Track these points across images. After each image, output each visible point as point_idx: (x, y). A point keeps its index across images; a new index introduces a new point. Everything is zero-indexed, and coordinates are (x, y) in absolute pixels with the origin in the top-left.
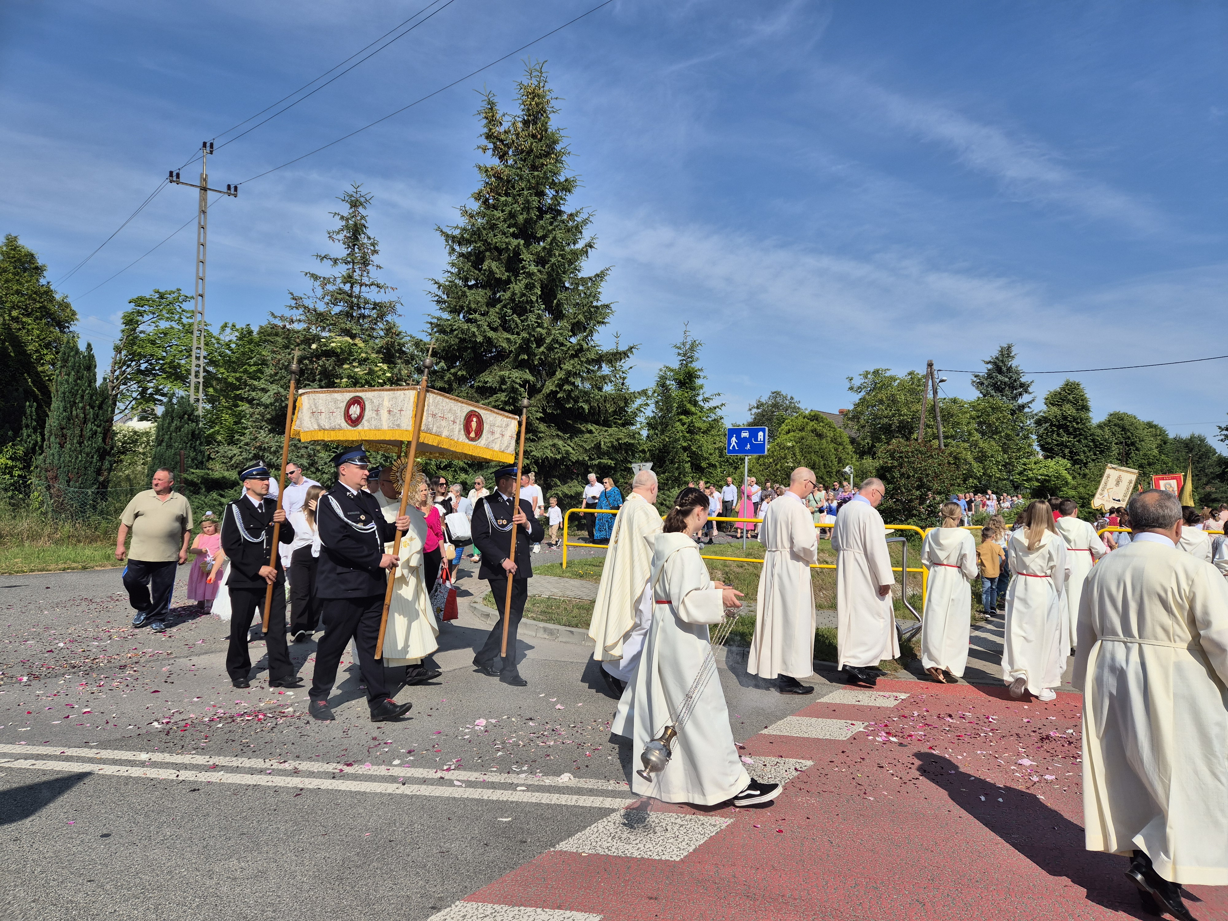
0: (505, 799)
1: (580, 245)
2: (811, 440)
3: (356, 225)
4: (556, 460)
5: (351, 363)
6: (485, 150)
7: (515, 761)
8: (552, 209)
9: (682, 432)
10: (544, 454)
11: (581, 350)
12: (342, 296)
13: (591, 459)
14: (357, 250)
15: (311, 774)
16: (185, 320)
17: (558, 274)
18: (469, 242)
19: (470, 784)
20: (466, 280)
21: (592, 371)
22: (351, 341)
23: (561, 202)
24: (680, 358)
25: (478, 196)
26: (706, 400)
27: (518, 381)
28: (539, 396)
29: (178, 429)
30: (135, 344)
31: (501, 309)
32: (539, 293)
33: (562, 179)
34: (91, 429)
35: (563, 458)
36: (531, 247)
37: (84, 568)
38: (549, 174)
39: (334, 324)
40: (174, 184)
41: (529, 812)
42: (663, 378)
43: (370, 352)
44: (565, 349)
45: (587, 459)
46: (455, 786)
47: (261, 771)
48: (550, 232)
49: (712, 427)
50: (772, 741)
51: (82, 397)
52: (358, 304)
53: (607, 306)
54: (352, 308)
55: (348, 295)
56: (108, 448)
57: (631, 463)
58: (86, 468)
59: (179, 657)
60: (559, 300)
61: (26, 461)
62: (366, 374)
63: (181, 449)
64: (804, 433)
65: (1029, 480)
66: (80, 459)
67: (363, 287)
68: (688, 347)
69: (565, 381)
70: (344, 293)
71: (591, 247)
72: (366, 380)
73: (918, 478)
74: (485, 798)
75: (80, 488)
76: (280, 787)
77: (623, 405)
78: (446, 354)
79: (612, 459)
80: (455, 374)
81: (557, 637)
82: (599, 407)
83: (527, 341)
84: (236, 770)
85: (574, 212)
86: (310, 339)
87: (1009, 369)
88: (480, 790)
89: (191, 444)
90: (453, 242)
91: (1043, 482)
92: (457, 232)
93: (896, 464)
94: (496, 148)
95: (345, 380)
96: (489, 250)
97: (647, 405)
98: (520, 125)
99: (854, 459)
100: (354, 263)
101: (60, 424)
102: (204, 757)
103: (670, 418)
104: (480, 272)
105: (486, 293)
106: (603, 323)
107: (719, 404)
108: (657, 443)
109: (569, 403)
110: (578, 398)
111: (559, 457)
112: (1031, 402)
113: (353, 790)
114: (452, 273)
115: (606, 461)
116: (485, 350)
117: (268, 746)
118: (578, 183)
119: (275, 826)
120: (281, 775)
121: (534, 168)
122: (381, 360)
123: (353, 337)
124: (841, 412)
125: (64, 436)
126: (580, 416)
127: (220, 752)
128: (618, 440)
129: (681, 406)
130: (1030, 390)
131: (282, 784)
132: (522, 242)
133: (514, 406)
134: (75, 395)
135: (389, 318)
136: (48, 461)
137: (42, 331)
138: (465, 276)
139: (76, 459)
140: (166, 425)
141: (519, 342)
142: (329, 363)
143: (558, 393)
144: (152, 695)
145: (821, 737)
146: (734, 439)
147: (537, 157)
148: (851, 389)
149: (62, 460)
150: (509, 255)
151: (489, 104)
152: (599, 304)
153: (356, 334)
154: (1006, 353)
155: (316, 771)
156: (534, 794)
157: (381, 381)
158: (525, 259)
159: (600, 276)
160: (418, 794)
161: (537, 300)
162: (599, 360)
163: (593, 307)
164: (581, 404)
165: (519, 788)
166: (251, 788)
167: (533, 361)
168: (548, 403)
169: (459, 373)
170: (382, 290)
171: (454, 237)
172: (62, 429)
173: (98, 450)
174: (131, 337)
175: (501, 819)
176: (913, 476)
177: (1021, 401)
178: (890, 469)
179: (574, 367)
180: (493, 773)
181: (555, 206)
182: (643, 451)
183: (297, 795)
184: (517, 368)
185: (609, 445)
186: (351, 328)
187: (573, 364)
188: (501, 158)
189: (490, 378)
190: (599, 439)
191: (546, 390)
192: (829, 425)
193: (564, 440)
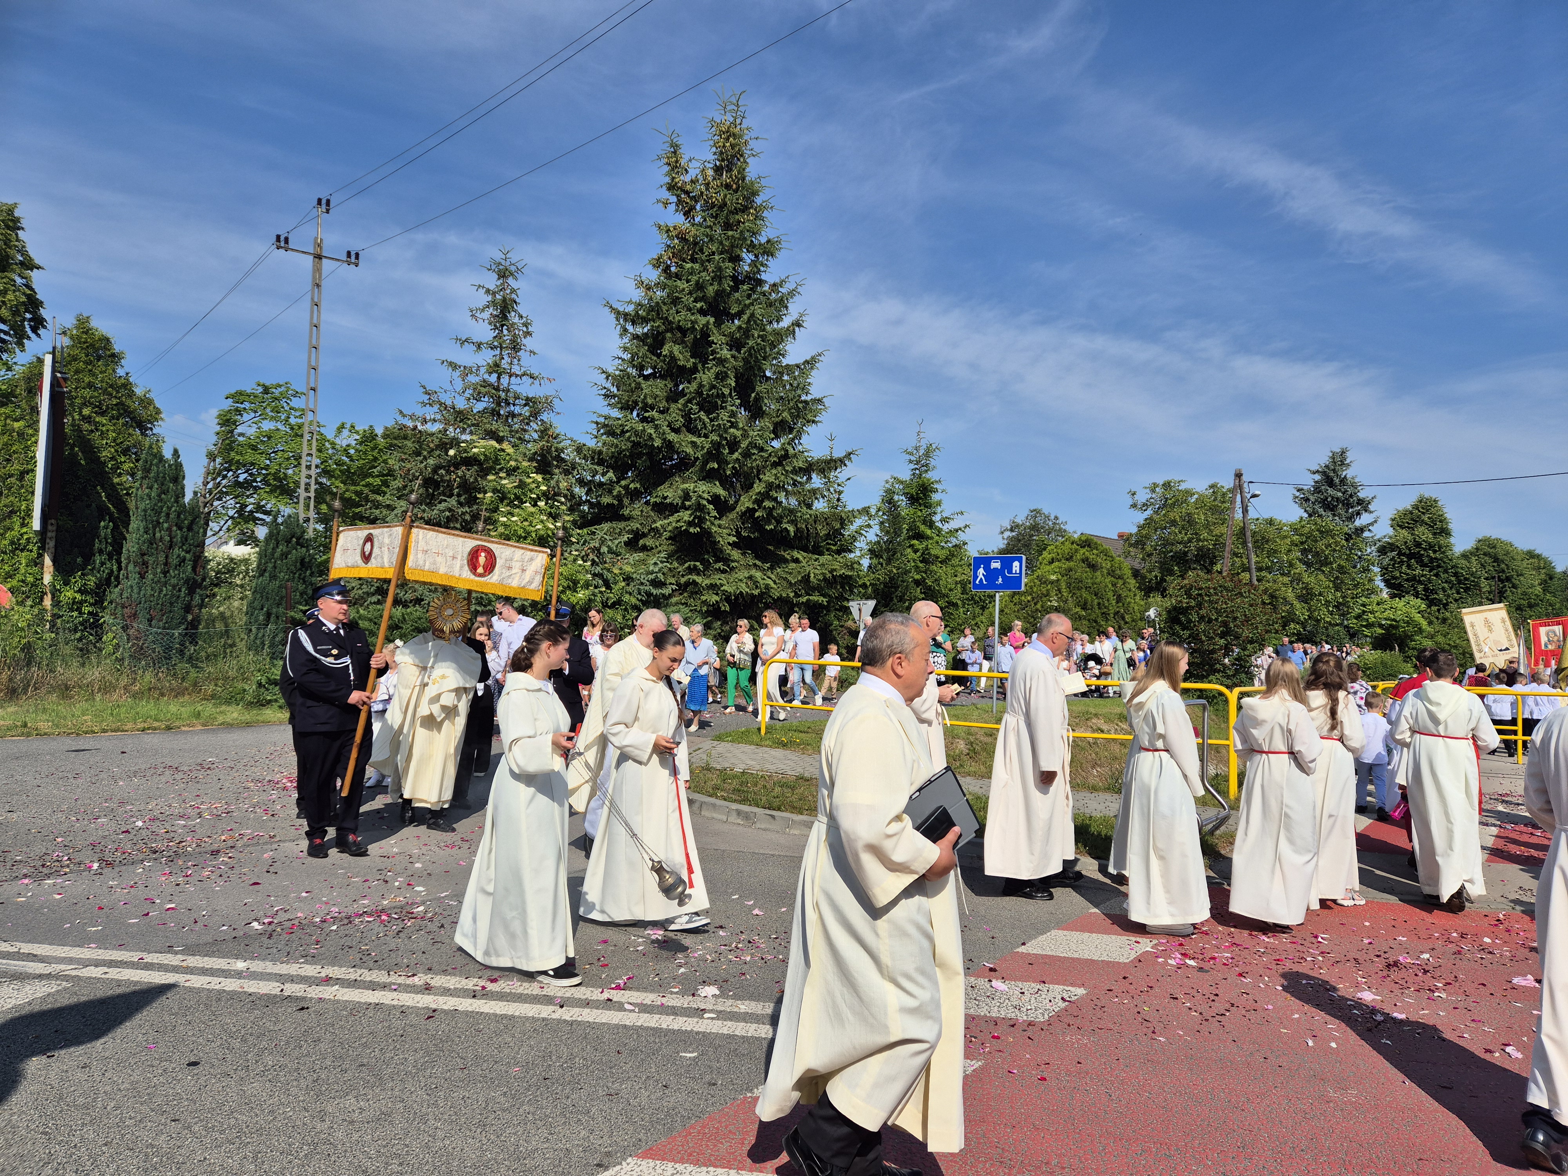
0: (689, 1029)
1: (786, 323)
2: (1082, 572)
3: (504, 300)
4: (753, 596)
5: (497, 473)
6: (666, 204)
7: (701, 981)
8: (750, 278)
9: (914, 560)
10: (738, 588)
11: (786, 456)
12: (486, 390)
13: (797, 595)
14: (505, 332)
15: (447, 992)
16: (293, 421)
17: (757, 360)
18: (645, 320)
19: (644, 1008)
20: (641, 368)
21: (799, 483)
22: (497, 445)
23: (762, 269)
24: (912, 466)
25: (657, 263)
26: (945, 520)
27: (706, 496)
28: (732, 515)
29: (285, 555)
30: (232, 449)
31: (685, 405)
32: (733, 384)
33: (763, 240)
34: (179, 556)
35: (762, 594)
36: (723, 326)
37: (168, 728)
38: (747, 234)
39: (477, 425)
40: (282, 251)
41: (720, 1046)
42: (890, 492)
43: (520, 459)
44: (765, 454)
45: (792, 595)
46: (625, 1010)
47: (384, 987)
48: (747, 306)
49: (953, 555)
50: (1032, 961)
51: (168, 515)
52: (506, 400)
53: (819, 401)
54: (499, 404)
55: (494, 388)
56: (199, 579)
57: (848, 600)
58: (171, 604)
59: (284, 841)
60: (758, 394)
61: (99, 595)
62: (515, 487)
63: (288, 580)
64: (1072, 563)
65: (1369, 626)
66: (164, 592)
67: (513, 378)
68: (922, 452)
69: (766, 496)
70: (489, 385)
71: (799, 325)
72: (515, 494)
73: (1222, 622)
74: (664, 1026)
75: (164, 628)
76: (408, 1007)
77: (838, 526)
78: (616, 462)
79: (824, 596)
80: (626, 488)
81: (754, 823)
82: (807, 529)
83: (717, 446)
84: (354, 984)
85: (778, 281)
86: (447, 444)
87: (1343, 481)
88: (657, 1016)
89: (300, 575)
90: (626, 320)
91: (1388, 628)
92: (630, 309)
93: (1193, 603)
94: (680, 202)
95: (489, 495)
96: (670, 330)
97: (869, 526)
98: (710, 173)
99: (1138, 598)
100: (501, 348)
101: (140, 549)
102: (314, 967)
103: (899, 544)
104: (658, 358)
105: (666, 385)
106: (813, 422)
107: (962, 525)
108: (881, 575)
109: (770, 523)
110: (781, 517)
111: (756, 592)
112: (1372, 524)
113: (498, 1012)
114: (623, 360)
115: (816, 598)
116: (664, 457)
117: (393, 955)
118: (783, 244)
119: (401, 1057)
120: (410, 992)
121: (727, 226)
122: (534, 470)
123: (500, 440)
124: (1121, 536)
125: (145, 564)
126: (784, 541)
127: (334, 961)
128: (831, 571)
129: (912, 528)
130: (1371, 507)
131: (410, 1003)
132: (712, 320)
133: (701, 528)
134: (158, 513)
135: (545, 417)
136: (125, 595)
137: (119, 434)
138: (640, 363)
139: (160, 593)
140: (270, 550)
141: (707, 446)
142: (470, 474)
143: (757, 511)
144: (251, 887)
145: (1095, 958)
146: (981, 571)
147: (732, 212)
148: (1134, 506)
149: (142, 593)
150: (695, 337)
151: (672, 146)
152: (809, 398)
153: (503, 437)
154: (1339, 460)
155: (452, 987)
156: (725, 1023)
157: (534, 496)
158: (715, 341)
159: (811, 363)
160: (579, 1019)
161: (730, 394)
162: (808, 469)
163: (802, 402)
164: (784, 526)
165: (706, 1015)
166: (372, 1007)
167: (724, 471)
168: (743, 523)
169: (632, 486)
170: (537, 382)
171: (626, 315)
172: (143, 555)
173: (187, 581)
174: (227, 442)
175: (684, 1054)
176: (1216, 619)
177: (1358, 523)
178: (1185, 611)
179: (777, 478)
180: (674, 996)
181: (754, 274)
182: (864, 586)
183: (429, 1018)
184: (704, 479)
185: (821, 578)
186: (497, 429)
187: (776, 475)
188: (686, 214)
189: (670, 492)
190: (808, 569)
191: (741, 508)
192: (1106, 553)
193: (763, 570)
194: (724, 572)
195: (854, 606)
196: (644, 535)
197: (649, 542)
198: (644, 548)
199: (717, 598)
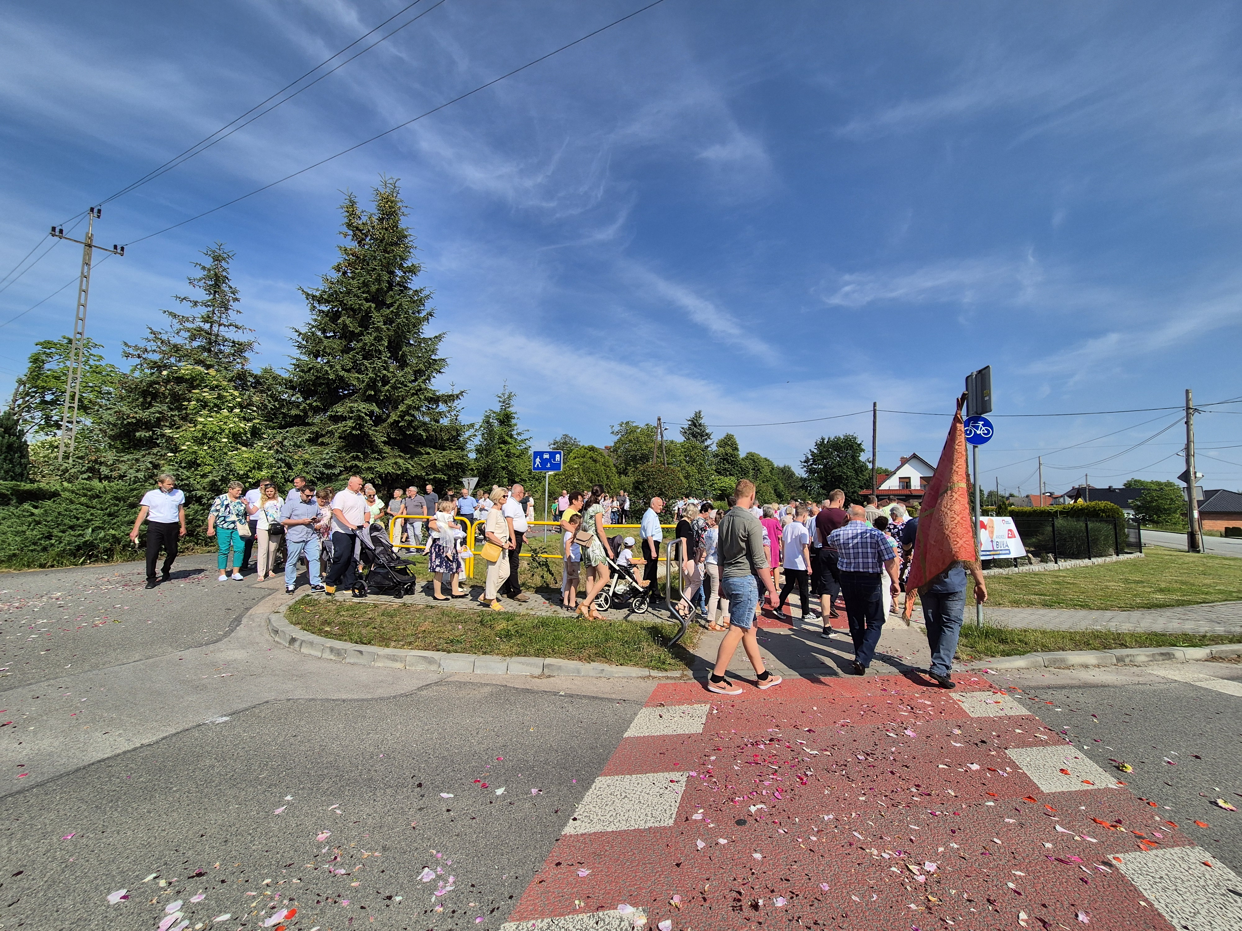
1: (423, 314)
2: (590, 463)
3: (217, 275)
4: (398, 475)
5: (201, 389)
6: (345, 235)
8: (400, 285)
9: (502, 456)
11: (420, 390)
12: (200, 333)
13: (427, 474)
14: (217, 296)
17: (403, 332)
18: (328, 302)
21: (432, 408)
22: (204, 370)
23: (408, 281)
24: (501, 404)
25: (338, 269)
26: (519, 434)
27: (364, 410)
28: (384, 425)
30: (39, 378)
31: (354, 355)
32: (386, 344)
35: (403, 473)
36: (381, 310)
38: (399, 259)
39: (189, 355)
40: (57, 238)
42: (488, 417)
43: (222, 380)
45: (424, 474)
48: (398, 300)
49: (522, 453)
52: (216, 341)
53: (443, 360)
54: (210, 343)
55: (206, 333)
57: (461, 477)
60: (403, 352)
62: (214, 398)
64: (585, 459)
65: (715, 489)
67: (222, 328)
68: (506, 396)
69: (406, 413)
70: (203, 331)
71: (431, 315)
72: (215, 403)
77: (455, 434)
78: (303, 388)
79: (445, 475)
80: (310, 405)
81: (345, 658)
82: (436, 435)
83: (374, 381)
85: (418, 289)
86: (160, 367)
87: (700, 425)
90: (313, 300)
92: (318, 294)
93: (645, 479)
94: (354, 235)
95: (193, 403)
96: (345, 309)
97: (475, 435)
98: (375, 220)
100: (214, 307)
103: (493, 446)
104: (336, 325)
105: (341, 343)
106: (440, 372)
107: (528, 437)
108: (482, 464)
109: (410, 430)
110: (418, 427)
111: (399, 472)
112: (711, 444)
114: (312, 326)
115: (440, 476)
116: (338, 388)
118: (422, 268)
122: (232, 388)
123: (208, 367)
124: (606, 448)
126: (420, 441)
128: (450, 460)
129: (501, 437)
132: (373, 305)
133: (361, 431)
135: (246, 354)
138: (323, 328)
141: (367, 380)
143: (400, 422)
146: (538, 460)
147: (388, 244)
148: (613, 433)
150: (362, 314)
151: (350, 202)
152: (437, 358)
153: (211, 365)
154: (698, 415)
157: (230, 405)
159: (438, 338)
161: (384, 350)
162: (435, 400)
163: (432, 359)
164: (419, 432)
167: (379, 396)
168: (392, 430)
169: (314, 404)
170: (240, 331)
171: (314, 297)
174: (36, 373)
177: (706, 443)
179: (414, 402)
181: (403, 283)
182: (472, 470)
184: (365, 401)
185: (443, 464)
186: (206, 360)
188: (359, 242)
189: (339, 409)
190: (434, 458)
191: (390, 420)
192: (601, 454)
193: (405, 459)
194: (378, 459)
195: (465, 481)
196: (323, 436)
197: (326, 440)
198: (322, 444)
199: (373, 476)
